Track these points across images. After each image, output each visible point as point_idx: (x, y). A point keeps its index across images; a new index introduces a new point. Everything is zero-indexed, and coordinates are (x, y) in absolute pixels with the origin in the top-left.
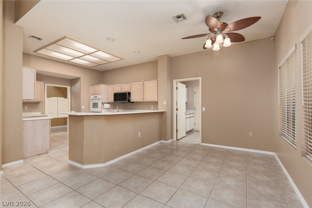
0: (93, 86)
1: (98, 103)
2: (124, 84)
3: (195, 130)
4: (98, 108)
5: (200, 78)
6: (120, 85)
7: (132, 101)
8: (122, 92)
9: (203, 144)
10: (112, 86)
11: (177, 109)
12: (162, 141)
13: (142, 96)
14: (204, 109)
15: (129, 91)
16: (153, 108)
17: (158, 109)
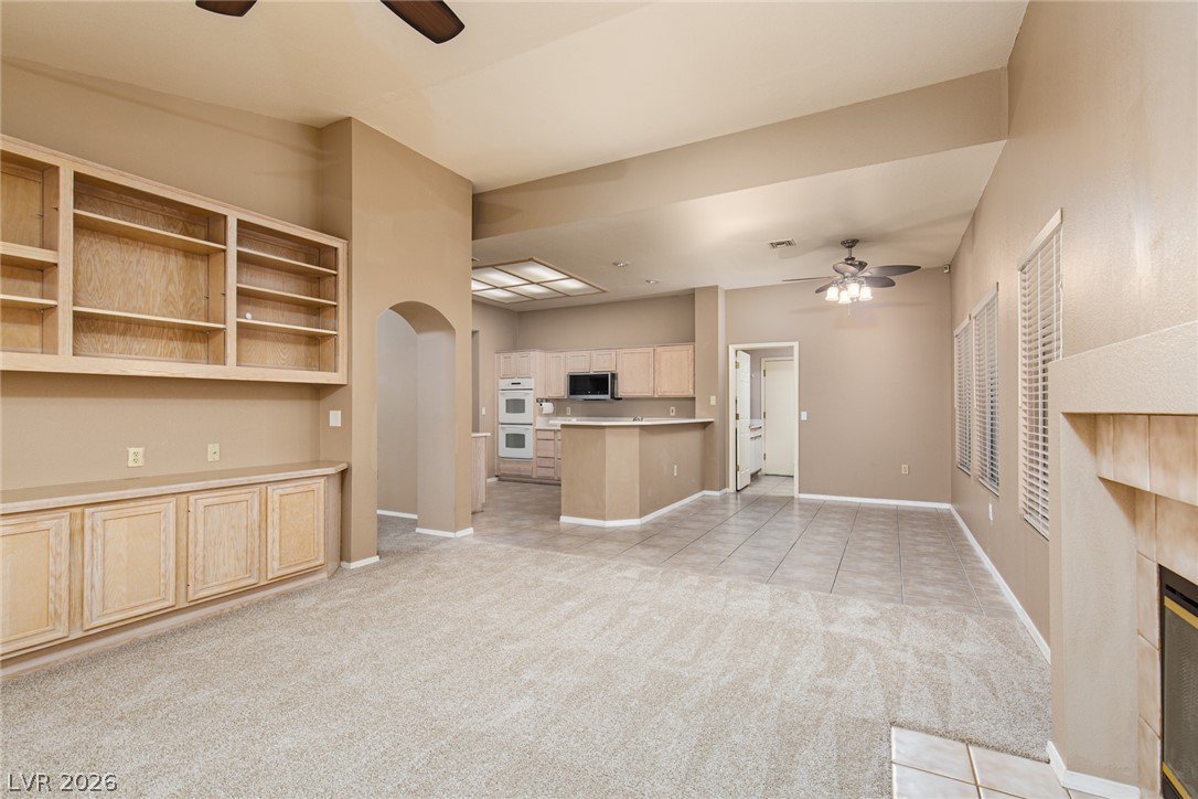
0: (507, 355)
1: (523, 401)
2: (598, 352)
3: (763, 472)
4: (523, 411)
5: (796, 345)
6: (586, 353)
7: (620, 395)
8: (592, 373)
9: (803, 496)
10: (562, 355)
11: (737, 417)
12: (706, 492)
13: (651, 384)
14: (804, 416)
15: (613, 369)
16: (674, 414)
17: (694, 418)
